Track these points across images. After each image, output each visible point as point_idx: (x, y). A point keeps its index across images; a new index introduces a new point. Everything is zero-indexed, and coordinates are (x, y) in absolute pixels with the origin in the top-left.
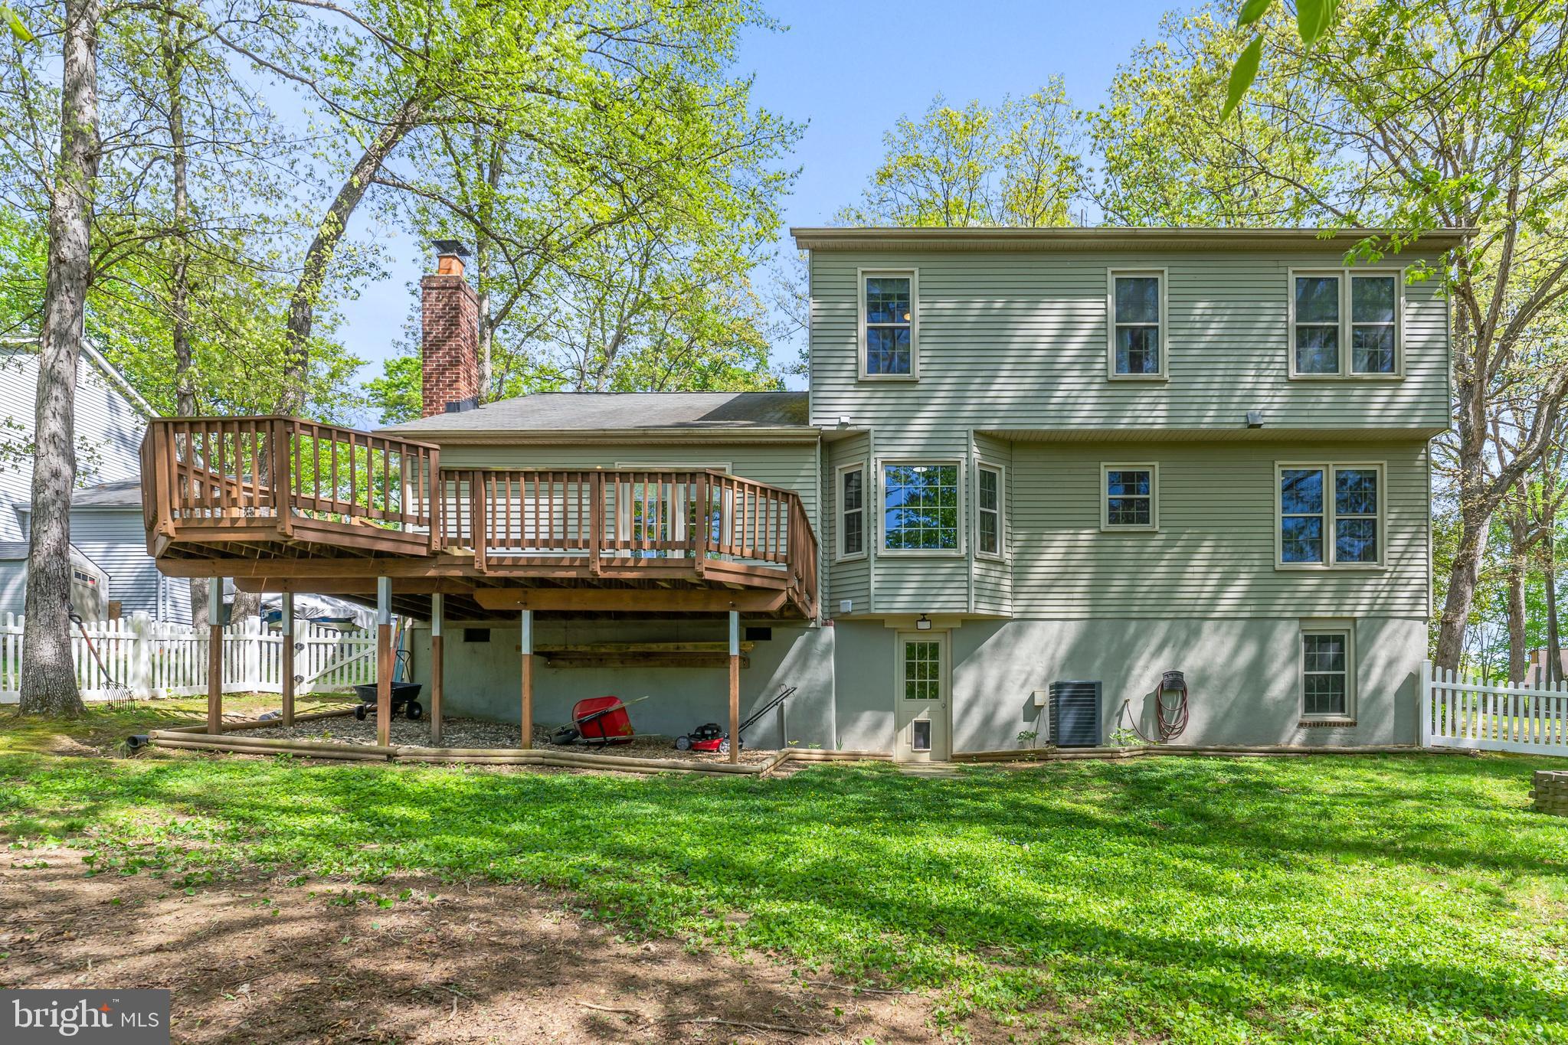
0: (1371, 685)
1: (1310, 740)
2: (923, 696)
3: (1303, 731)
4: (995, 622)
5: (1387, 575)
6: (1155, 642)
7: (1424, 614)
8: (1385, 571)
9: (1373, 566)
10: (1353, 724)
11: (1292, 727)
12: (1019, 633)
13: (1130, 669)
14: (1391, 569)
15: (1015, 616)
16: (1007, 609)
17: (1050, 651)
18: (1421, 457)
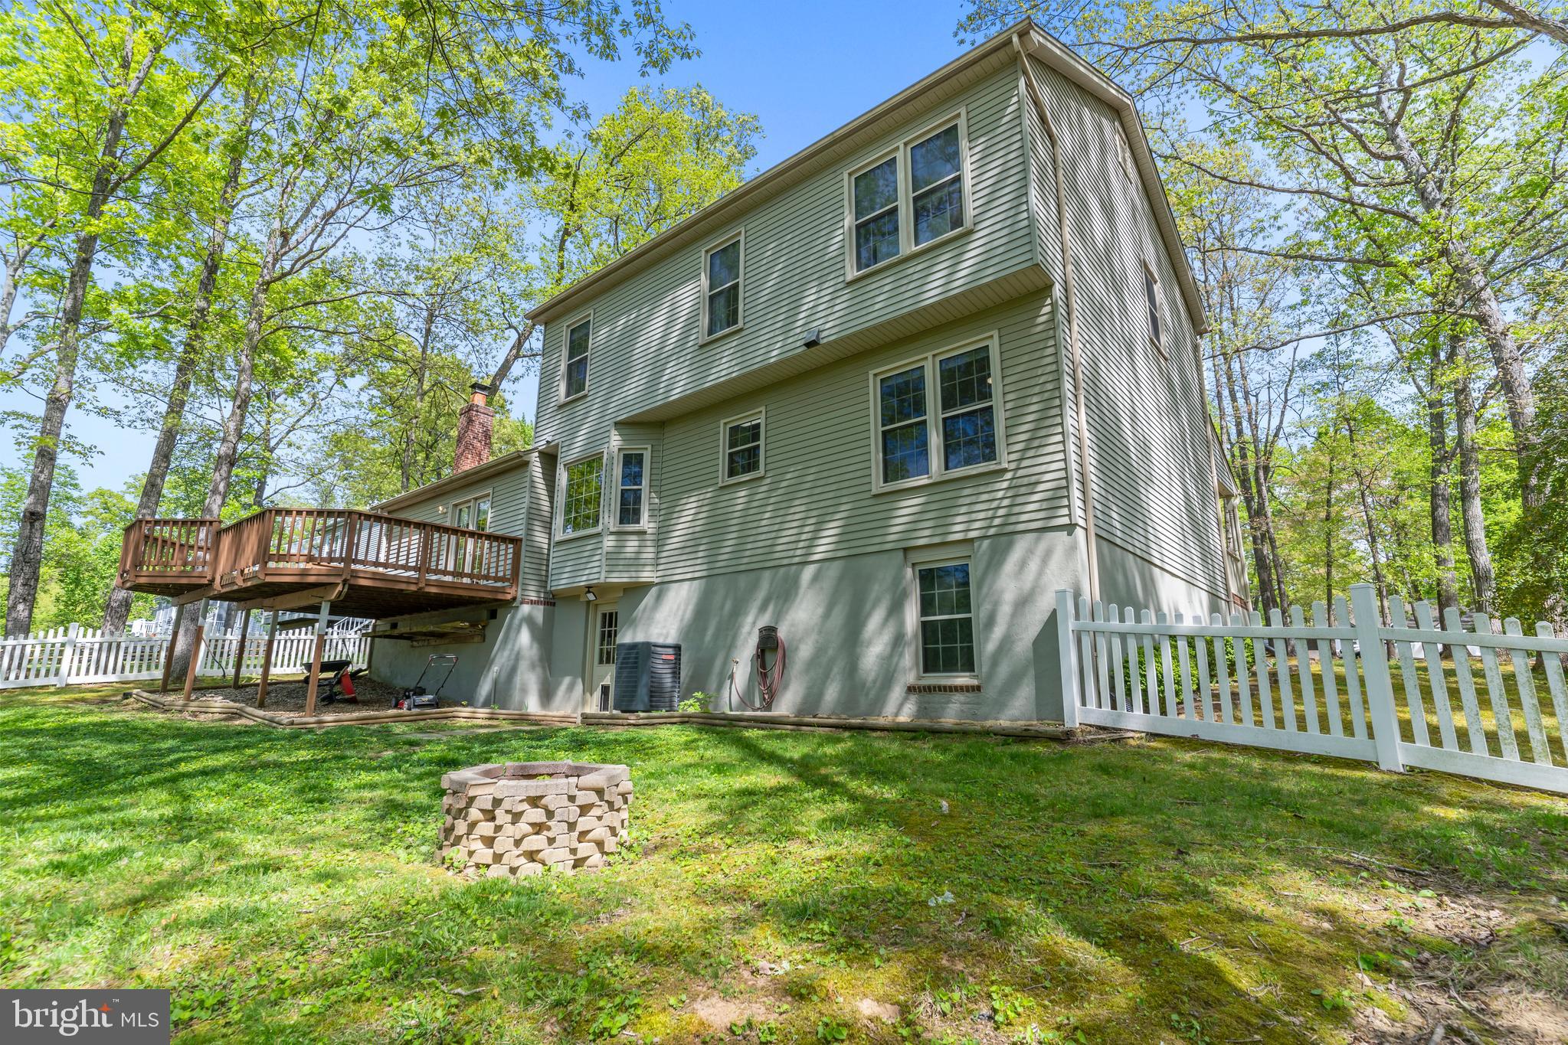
0: (998, 632)
1: (922, 711)
2: (608, 662)
3: (913, 698)
4: (645, 587)
5: (1009, 475)
6: (761, 595)
7: (1065, 521)
8: (1005, 470)
9: (991, 466)
10: (978, 688)
11: (897, 693)
12: (659, 597)
13: (740, 627)
14: (1013, 466)
15: (657, 581)
16: (647, 575)
17: (680, 613)
18: (1047, 309)
